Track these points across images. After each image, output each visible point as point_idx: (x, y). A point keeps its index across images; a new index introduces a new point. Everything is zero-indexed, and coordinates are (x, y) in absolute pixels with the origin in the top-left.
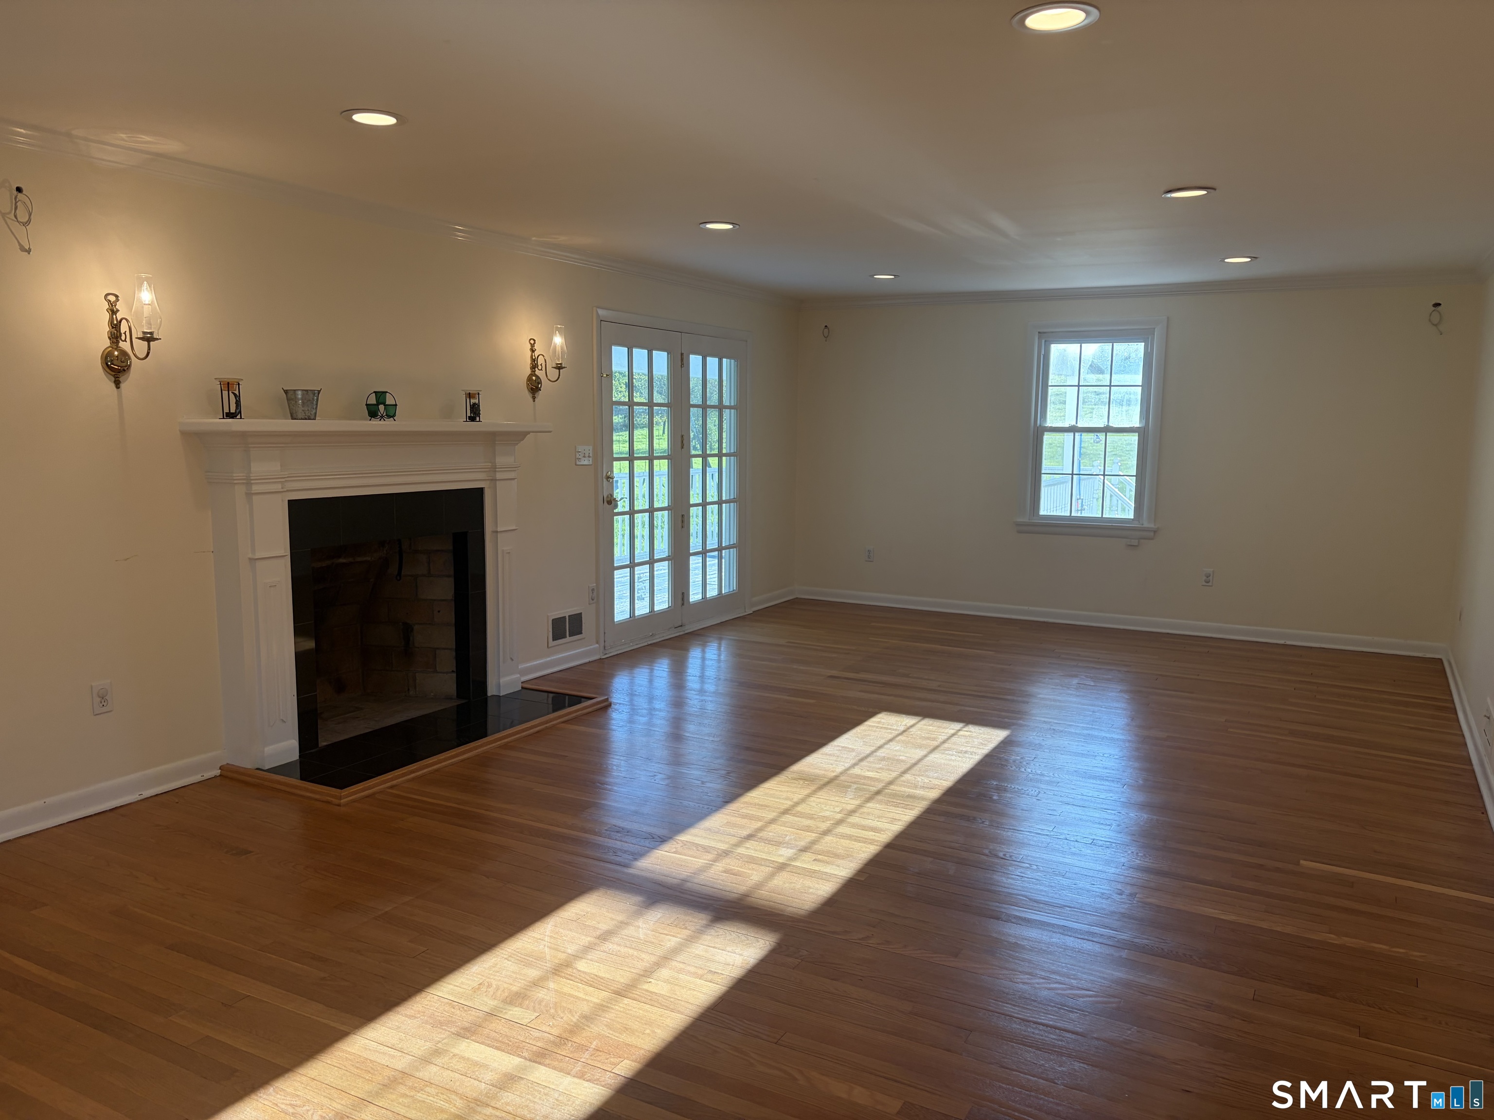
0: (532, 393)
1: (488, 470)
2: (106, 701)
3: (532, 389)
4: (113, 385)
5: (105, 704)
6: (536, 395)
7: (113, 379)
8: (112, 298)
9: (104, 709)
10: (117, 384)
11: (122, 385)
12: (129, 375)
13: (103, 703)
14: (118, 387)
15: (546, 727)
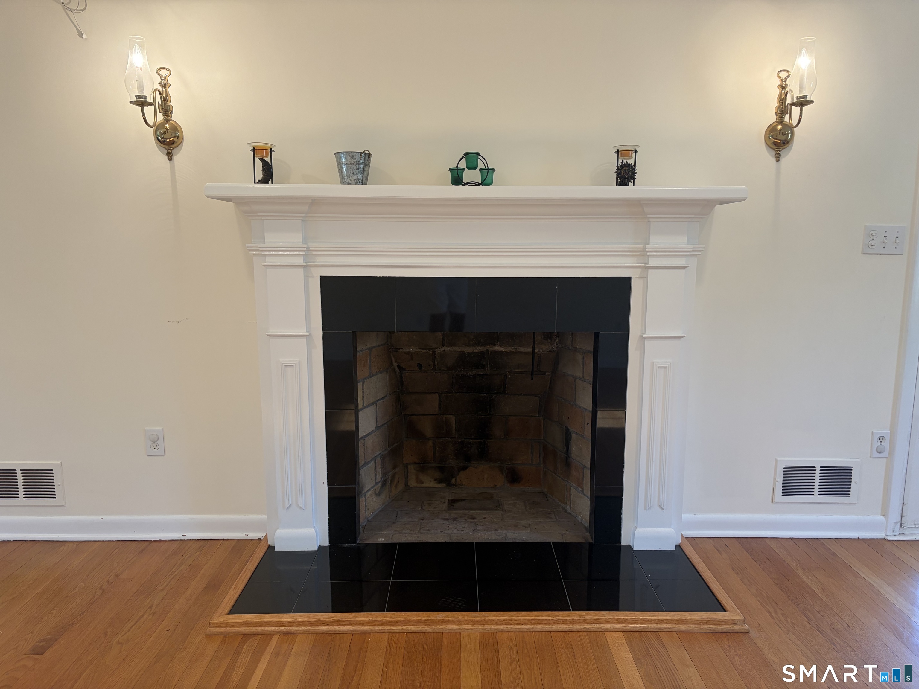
0: (774, 149)
1: (638, 253)
2: (157, 445)
3: (775, 144)
4: (166, 157)
5: (157, 448)
6: (781, 153)
7: (166, 152)
8: (164, 73)
9: (155, 453)
10: (170, 156)
11: (176, 158)
12: (182, 147)
13: (155, 447)
14: (170, 159)
15: (587, 629)
